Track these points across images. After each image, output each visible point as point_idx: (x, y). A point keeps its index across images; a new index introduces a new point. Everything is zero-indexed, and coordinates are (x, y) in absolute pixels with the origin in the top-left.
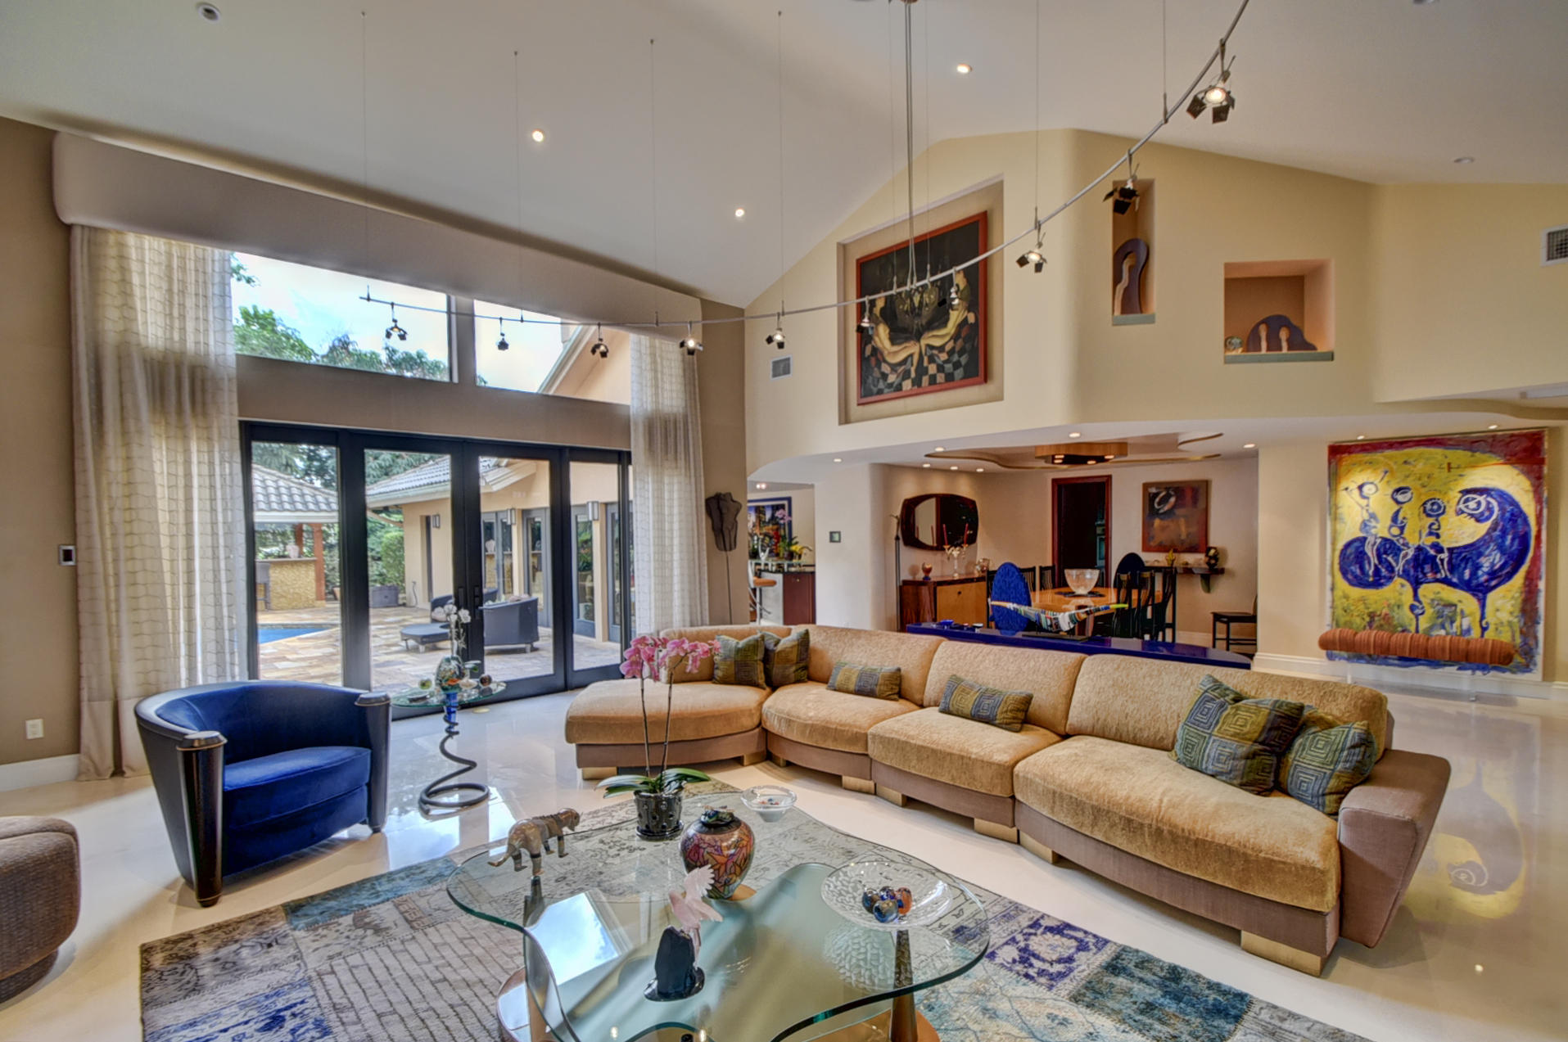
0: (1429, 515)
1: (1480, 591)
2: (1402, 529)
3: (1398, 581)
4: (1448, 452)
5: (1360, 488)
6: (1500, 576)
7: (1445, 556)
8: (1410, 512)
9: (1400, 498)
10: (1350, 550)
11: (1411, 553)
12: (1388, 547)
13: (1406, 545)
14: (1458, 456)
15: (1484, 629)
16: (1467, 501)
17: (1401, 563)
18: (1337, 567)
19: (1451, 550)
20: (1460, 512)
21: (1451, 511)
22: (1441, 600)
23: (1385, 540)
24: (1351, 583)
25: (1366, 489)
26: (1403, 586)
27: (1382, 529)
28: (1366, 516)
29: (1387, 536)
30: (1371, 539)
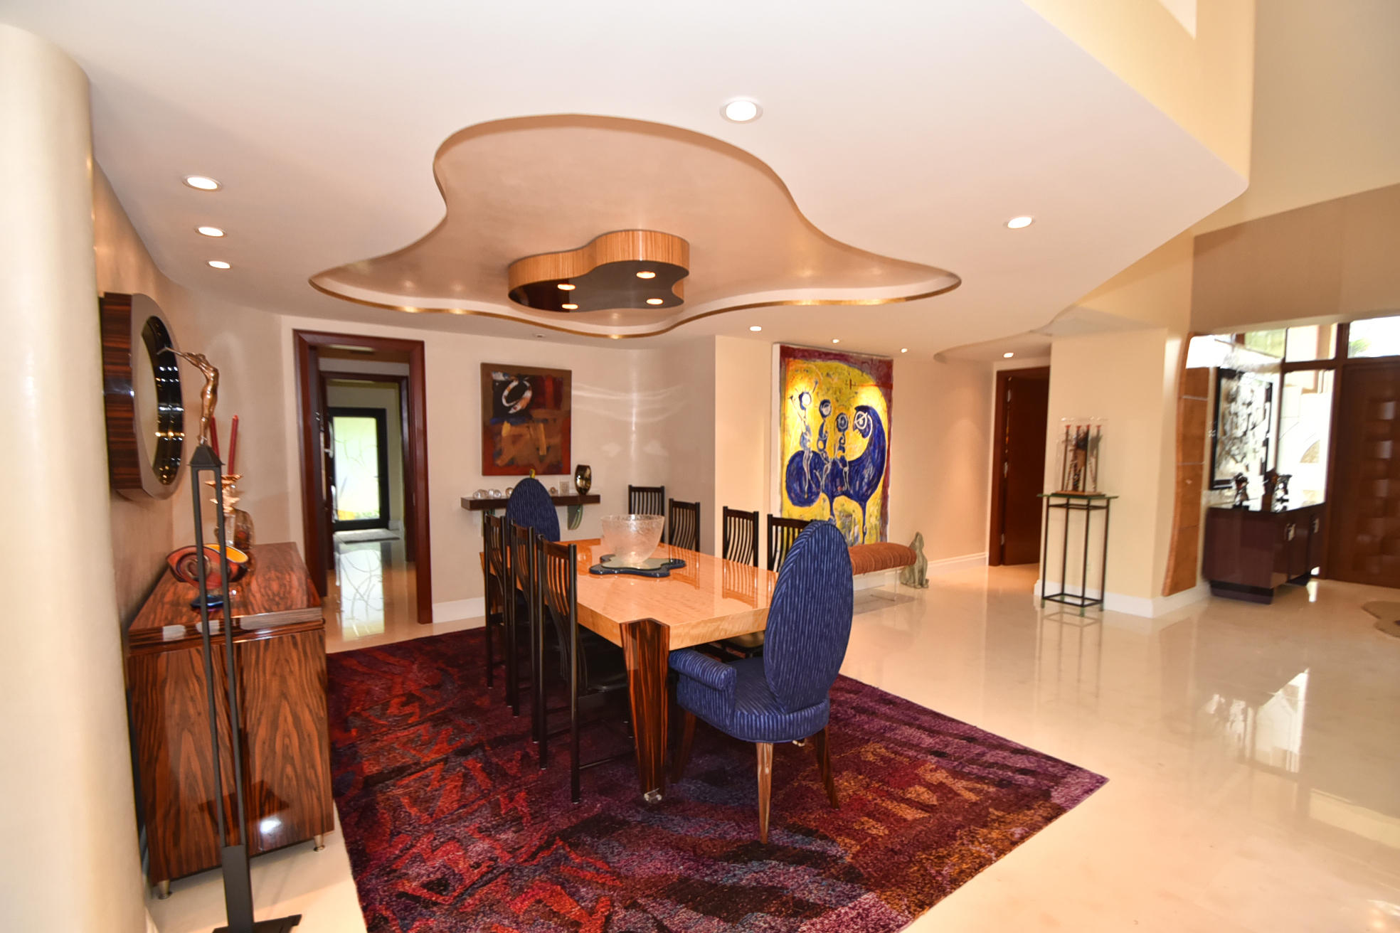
0: (840, 430)
1: (862, 499)
2: (825, 442)
3: (823, 495)
4: (851, 370)
5: (801, 397)
6: (872, 486)
7: (846, 469)
8: (830, 426)
9: (825, 411)
10: (794, 465)
11: (829, 466)
12: (817, 461)
13: (826, 459)
14: (855, 373)
15: (864, 534)
16: (859, 417)
17: (824, 477)
18: (784, 484)
19: (850, 463)
20: (855, 428)
21: (850, 426)
22: (845, 511)
23: (814, 452)
24: (794, 504)
25: (805, 397)
26: (824, 501)
27: (813, 444)
28: (804, 431)
29: (816, 450)
30: (806, 454)
